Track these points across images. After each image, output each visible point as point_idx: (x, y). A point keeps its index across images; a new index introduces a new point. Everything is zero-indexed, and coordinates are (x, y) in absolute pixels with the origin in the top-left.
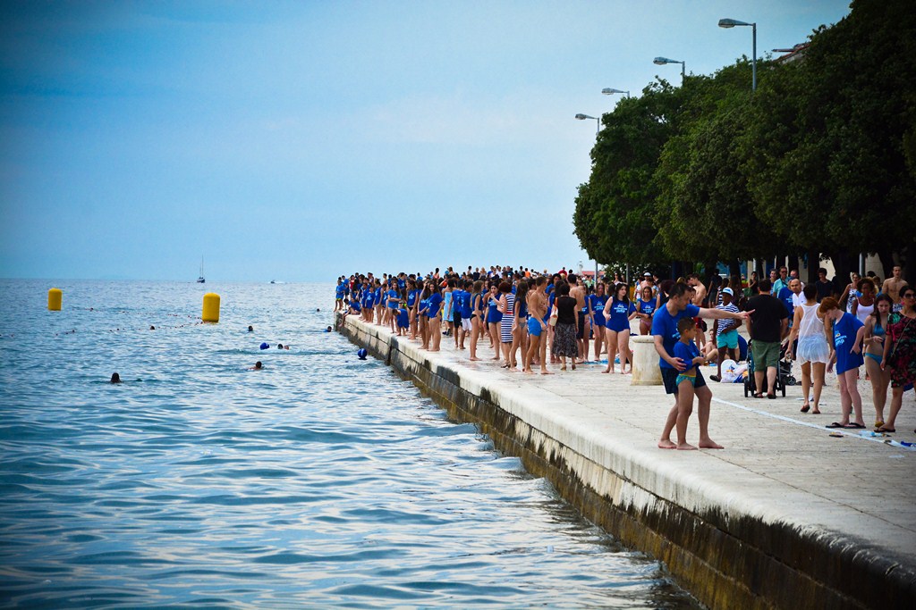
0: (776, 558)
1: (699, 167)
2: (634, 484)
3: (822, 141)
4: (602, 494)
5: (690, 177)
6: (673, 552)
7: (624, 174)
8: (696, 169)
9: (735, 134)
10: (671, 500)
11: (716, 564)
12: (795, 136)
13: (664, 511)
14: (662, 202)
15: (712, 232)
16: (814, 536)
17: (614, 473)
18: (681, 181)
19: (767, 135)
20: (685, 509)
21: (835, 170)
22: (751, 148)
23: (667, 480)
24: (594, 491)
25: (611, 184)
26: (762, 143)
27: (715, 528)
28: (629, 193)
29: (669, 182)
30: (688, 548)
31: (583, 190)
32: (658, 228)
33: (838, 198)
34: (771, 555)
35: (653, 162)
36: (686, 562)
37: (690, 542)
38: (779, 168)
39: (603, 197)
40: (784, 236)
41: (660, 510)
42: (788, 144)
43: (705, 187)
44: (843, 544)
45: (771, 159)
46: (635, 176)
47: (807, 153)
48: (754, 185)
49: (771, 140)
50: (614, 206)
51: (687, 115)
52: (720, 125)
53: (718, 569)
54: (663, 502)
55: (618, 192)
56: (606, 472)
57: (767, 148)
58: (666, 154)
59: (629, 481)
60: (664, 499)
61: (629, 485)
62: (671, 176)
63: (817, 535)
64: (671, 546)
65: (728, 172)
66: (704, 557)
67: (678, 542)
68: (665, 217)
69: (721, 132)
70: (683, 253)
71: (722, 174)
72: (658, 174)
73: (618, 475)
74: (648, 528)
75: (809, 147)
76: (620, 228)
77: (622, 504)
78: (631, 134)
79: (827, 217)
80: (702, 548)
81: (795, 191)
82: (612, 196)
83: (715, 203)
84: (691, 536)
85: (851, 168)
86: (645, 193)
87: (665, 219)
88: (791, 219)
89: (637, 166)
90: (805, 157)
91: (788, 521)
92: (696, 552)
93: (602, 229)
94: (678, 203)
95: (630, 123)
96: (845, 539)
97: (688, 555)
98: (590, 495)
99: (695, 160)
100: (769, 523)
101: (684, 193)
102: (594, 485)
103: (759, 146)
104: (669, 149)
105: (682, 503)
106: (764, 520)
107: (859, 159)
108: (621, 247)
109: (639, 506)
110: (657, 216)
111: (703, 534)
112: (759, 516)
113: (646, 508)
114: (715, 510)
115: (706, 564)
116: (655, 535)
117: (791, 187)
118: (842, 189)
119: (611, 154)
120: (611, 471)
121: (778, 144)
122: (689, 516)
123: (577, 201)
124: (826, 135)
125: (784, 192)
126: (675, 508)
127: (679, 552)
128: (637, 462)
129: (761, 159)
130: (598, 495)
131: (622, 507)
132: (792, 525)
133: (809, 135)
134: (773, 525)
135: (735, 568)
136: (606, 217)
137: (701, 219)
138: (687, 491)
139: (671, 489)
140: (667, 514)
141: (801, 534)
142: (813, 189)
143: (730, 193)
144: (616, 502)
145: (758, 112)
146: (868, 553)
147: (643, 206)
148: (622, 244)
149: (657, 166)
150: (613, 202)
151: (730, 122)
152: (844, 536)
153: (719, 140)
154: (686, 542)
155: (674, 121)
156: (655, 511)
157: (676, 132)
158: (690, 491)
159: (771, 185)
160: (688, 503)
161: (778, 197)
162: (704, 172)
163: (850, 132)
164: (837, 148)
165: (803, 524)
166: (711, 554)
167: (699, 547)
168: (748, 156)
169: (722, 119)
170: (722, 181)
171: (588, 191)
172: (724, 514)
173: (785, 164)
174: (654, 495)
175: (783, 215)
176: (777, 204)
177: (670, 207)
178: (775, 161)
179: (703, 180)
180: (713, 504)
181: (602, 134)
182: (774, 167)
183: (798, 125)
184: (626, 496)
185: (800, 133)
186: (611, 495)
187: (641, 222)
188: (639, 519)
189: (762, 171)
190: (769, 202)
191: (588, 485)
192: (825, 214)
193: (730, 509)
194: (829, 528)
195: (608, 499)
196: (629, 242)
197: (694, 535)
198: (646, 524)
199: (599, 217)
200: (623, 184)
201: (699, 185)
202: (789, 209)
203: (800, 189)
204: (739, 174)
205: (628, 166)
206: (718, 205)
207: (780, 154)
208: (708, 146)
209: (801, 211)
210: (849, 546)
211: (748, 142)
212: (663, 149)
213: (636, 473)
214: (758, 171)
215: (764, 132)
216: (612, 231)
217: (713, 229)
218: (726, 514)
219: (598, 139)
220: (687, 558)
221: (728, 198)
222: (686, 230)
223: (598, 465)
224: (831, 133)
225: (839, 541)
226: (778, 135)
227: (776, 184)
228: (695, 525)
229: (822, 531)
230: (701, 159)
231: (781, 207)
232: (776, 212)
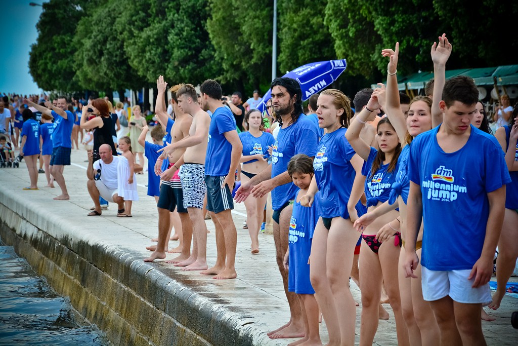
0: (94, 265)
1: (98, 35)
2: (27, 221)
3: (164, 23)
4: (11, 227)
5: (93, 41)
6: (44, 261)
7: (57, 38)
8: (95, 37)
9: (118, 17)
10: (45, 230)
11: (65, 269)
12: (149, 19)
13: (41, 238)
14: (78, 55)
15: (105, 74)
16: (113, 252)
17: (18, 214)
18: (88, 43)
19: (134, 18)
20: (52, 237)
21: (171, 39)
22: (125, 26)
23: (43, 219)
24: (7, 226)
25: (49, 44)
26: (131, 23)
27: (66, 247)
28: (59, 49)
29: (82, 44)
30: (52, 259)
31: (34, 47)
32: (76, 71)
33: (173, 56)
34: (92, 264)
35: (72, 32)
36: (50, 268)
37: (53, 256)
38: (141, 37)
39: (44, 51)
40: (145, 77)
41: (39, 237)
42: (145, 24)
43: (101, 47)
44: (127, 256)
45: (136, 32)
46: (63, 40)
47: (156, 29)
48: (127, 47)
49: (136, 21)
50: (51, 58)
51: (92, 5)
52: (109, 11)
53: (66, 272)
54: (41, 232)
55: (53, 49)
56: (14, 214)
57: (134, 25)
58: (80, 28)
59: (25, 219)
60: (41, 230)
61: (25, 221)
62: (83, 41)
63: (114, 252)
64: (44, 258)
65: (115, 39)
66: (59, 265)
67: (47, 256)
68: (80, 64)
69: (110, 16)
70: (91, 85)
71: (111, 40)
72: (75, 39)
73: (19, 216)
74: (33, 248)
75: (157, 25)
76: (55, 70)
77: (21, 233)
78: (60, 16)
79: (168, 66)
80: (59, 259)
81: (150, 51)
82: (49, 51)
83: (107, 56)
84: (54, 252)
85: (180, 39)
86: (69, 50)
87: (80, 66)
88: (147, 67)
89: (64, 34)
90: (155, 31)
91: (101, 243)
92: (56, 261)
93: (44, 70)
94: (86, 56)
95: (59, 9)
96: (129, 253)
97: (52, 263)
98: (5, 227)
99: (95, 32)
100: (92, 245)
101: (89, 51)
102: (8, 222)
103: (130, 24)
104: (82, 25)
105: (51, 233)
106: (89, 243)
107: (185, 33)
108: (55, 81)
109: (29, 234)
110: (76, 64)
111: (60, 251)
112: (87, 241)
113: (32, 236)
114: (66, 237)
115: (60, 269)
116: (36, 251)
117: (147, 48)
118: (176, 50)
119: (48, 27)
120: (17, 214)
121: (140, 24)
122: (53, 240)
123: (30, 54)
124: (167, 19)
125: (144, 51)
126: (47, 236)
127: (47, 262)
128: (29, 208)
129: (131, 32)
130: (9, 227)
131: (20, 235)
132: (103, 245)
133: (157, 19)
134: (93, 246)
135: (74, 271)
136: (46, 64)
137: (99, 66)
138: (53, 226)
139: (45, 224)
140: (43, 239)
141: (106, 251)
142: (160, 50)
143: (115, 51)
144: (18, 232)
145: (129, 4)
146: (139, 262)
147: (67, 58)
148: (56, 79)
149: (75, 34)
150: (50, 55)
151: (114, 10)
152: (129, 251)
153: (109, 20)
154: (51, 255)
155: (85, 8)
156: (37, 237)
157: (85, 15)
158: (54, 225)
159: (136, 47)
160: (53, 233)
161: (140, 54)
162: (100, 39)
163: (179, 18)
164: (173, 26)
165: (109, 245)
166: (63, 263)
167: (57, 258)
168: (124, 30)
169: (110, 8)
170: (111, 44)
171: (36, 48)
172: (70, 239)
173: (144, 35)
174: (37, 227)
175: (143, 65)
176: (140, 58)
177: (83, 59)
178: (138, 33)
179: (100, 43)
180: (65, 234)
181: (44, 15)
182: (138, 37)
183: (151, 13)
184: (23, 228)
185: (152, 17)
186: (15, 228)
187: (66, 67)
188: (29, 242)
189: (131, 39)
190: (136, 57)
191: (5, 222)
192: (166, 64)
193: (73, 236)
194: (123, 247)
195: (14, 230)
196: (60, 78)
197: (55, 251)
198: (32, 245)
199: (42, 63)
200: (56, 45)
201: (97, 46)
202: (147, 61)
203: (152, 49)
204: (119, 40)
205: (59, 34)
206: (108, 58)
207: (141, 29)
208: (102, 23)
209: (153, 62)
210: (129, 258)
211: (123, 22)
212: (78, 25)
213: (28, 215)
214: (129, 39)
215: (132, 16)
216: (50, 72)
217: (106, 72)
218: (71, 239)
219: (41, 18)
220: (51, 265)
221: (114, 54)
222: (92, 72)
223: (10, 210)
224: (169, 18)
225: (125, 255)
226: (140, 18)
227: (139, 46)
228: (56, 245)
229: (118, 249)
230: (98, 31)
231: (142, 60)
232: (140, 62)
